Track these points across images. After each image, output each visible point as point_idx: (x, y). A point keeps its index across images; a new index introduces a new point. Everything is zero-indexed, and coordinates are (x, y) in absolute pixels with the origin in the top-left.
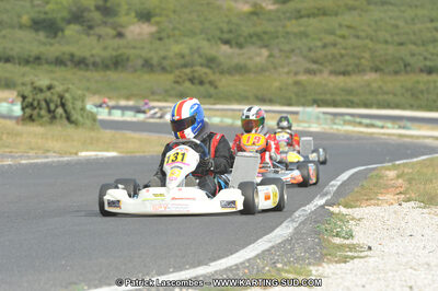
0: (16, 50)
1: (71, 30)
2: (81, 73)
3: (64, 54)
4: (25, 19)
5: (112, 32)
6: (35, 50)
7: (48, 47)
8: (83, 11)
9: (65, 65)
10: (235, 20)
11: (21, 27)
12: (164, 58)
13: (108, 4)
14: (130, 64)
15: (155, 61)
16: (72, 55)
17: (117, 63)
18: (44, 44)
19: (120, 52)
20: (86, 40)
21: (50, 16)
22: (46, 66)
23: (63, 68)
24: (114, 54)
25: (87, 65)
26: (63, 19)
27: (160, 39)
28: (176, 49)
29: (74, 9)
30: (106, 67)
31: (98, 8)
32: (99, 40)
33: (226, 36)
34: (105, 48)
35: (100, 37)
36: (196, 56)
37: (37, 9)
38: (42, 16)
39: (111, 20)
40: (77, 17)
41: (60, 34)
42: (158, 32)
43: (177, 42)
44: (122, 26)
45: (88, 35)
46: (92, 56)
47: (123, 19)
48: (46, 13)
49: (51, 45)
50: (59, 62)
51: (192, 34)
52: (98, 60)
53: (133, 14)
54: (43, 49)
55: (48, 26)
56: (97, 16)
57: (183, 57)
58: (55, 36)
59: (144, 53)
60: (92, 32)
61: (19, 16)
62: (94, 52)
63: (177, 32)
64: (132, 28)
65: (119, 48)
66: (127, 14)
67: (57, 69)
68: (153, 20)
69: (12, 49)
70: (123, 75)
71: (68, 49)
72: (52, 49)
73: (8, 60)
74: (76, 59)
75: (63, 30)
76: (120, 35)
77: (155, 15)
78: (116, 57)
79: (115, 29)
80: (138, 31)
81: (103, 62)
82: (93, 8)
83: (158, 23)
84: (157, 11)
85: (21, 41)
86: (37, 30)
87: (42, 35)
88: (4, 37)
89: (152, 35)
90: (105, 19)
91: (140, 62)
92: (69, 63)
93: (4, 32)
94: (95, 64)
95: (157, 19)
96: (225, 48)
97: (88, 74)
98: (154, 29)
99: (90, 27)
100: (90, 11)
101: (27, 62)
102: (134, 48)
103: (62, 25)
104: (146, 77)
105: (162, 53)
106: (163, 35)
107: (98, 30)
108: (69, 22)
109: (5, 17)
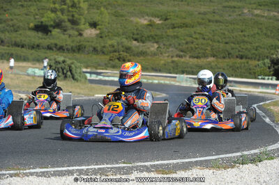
0: (27, 41)
1: (56, 32)
2: (61, 54)
3: (52, 44)
4: (32, 25)
5: (76, 33)
6: (37, 41)
7: (43, 40)
8: (61, 22)
9: (53, 50)
10: (140, 28)
11: (30, 29)
12: (104, 47)
13: (75, 19)
14: (87, 49)
15: (99, 49)
16: (56, 45)
17: (79, 49)
18: (42, 38)
19: (82, 43)
20: (63, 37)
21: (44, 24)
22: (43, 50)
23: (51, 51)
24: (78, 44)
25: (64, 50)
26: (51, 26)
27: (101, 37)
28: (110, 42)
29: (57, 21)
30: (74, 51)
31: (69, 20)
32: (69, 37)
33: (135, 36)
34: (73, 41)
35: (70, 36)
36: (120, 46)
37: (37, 20)
38: (39, 24)
39: (75, 27)
40: (58, 25)
41: (49, 33)
42: (101, 33)
43: (110, 39)
44: (81, 30)
45: (64, 34)
46: (66, 45)
47: (82, 27)
48: (42, 22)
49: (45, 39)
50: (49, 48)
51: (117, 35)
52: (70, 47)
53: (87, 24)
54: (41, 41)
55: (42, 29)
56: (68, 24)
57: (113, 47)
58: (47, 34)
59: (93, 44)
60: (66, 33)
61: (28, 24)
62: (67, 43)
63: (110, 34)
64: (86, 31)
65: (80, 42)
66: (84, 24)
67: (48, 51)
68: (98, 27)
69: (25, 41)
70: (83, 56)
71: (53, 41)
72: (46, 41)
73: (23, 47)
74: (58, 47)
75: (51, 32)
76: (81, 35)
77: (98, 25)
78: (79, 46)
79: (78, 31)
80: (90, 33)
81: (72, 48)
82: (66, 20)
83: (100, 29)
84: (100, 22)
85: (30, 37)
86: (37, 31)
87: (40, 34)
88: (20, 34)
89: (97, 35)
90: (73, 26)
91: (91, 49)
92: (54, 49)
93: (20, 32)
94: (68, 50)
96: (135, 42)
97: (64, 54)
98: (98, 32)
99: (65, 31)
100: (65, 22)
101: (33, 48)
102: (88, 42)
103: (51, 29)
104: (95, 57)
105: (103, 45)
106: (103, 35)
107: (69, 32)
108: (54, 27)
109: (21, 24)
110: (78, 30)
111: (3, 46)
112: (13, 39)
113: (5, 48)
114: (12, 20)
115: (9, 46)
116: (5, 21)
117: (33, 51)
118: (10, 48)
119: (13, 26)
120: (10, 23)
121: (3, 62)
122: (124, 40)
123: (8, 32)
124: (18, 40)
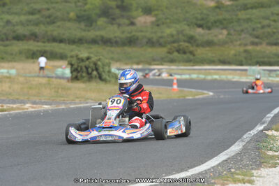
0: (67, 34)
1: (101, 21)
2: (108, 48)
3: (97, 36)
4: (72, 15)
5: (127, 22)
6: (79, 34)
7: (87, 32)
8: (108, 9)
9: (98, 43)
10: (205, 12)
11: (70, 20)
12: (161, 37)
13: (125, 4)
14: (139, 41)
15: (155, 40)
16: (102, 37)
17: (131, 42)
18: (85, 30)
19: (133, 33)
20: (111, 27)
21: (87, 13)
22: (86, 45)
23: (97, 46)
24: (129, 35)
25: (111, 43)
26: (96, 14)
27: (158, 25)
28: (168, 31)
29: (103, 7)
30: (124, 44)
31: (118, 7)
32: (119, 27)
33: (199, 22)
34: (123, 32)
35: (119, 25)
36: (180, 36)
37: (79, 8)
38: (83, 13)
39: (126, 14)
40: (105, 12)
41: (94, 24)
42: (157, 21)
43: (169, 27)
44: (133, 18)
45: (112, 24)
46: (115, 37)
47: (134, 13)
48: (85, 11)
49: (89, 31)
50: (94, 42)
51: (178, 21)
52: (118, 39)
53: (140, 10)
54: (84, 34)
55: (86, 19)
56: (117, 12)
57: (172, 36)
58: (91, 25)
59: (148, 35)
60: (114, 22)
61: (68, 13)
62: (116, 35)
63: (168, 21)
64: (139, 19)
65: (131, 33)
66: (136, 10)
67: (93, 46)
68: (153, 13)
69: (64, 34)
70: (135, 49)
71: (98, 33)
73: (61, 41)
74: (105, 39)
75: (96, 22)
76: (132, 24)
77: (154, 10)
78: (130, 38)
80: (143, 20)
82: (114, 7)
83: (156, 15)
84: (156, 7)
85: (69, 29)
86: (80, 22)
87: (83, 25)
88: (59, 27)
89: (152, 23)
90: (122, 14)
91: (145, 41)
92: (100, 42)
93: (59, 24)
94: (116, 42)
95: (156, 12)
96: (200, 30)
97: (113, 49)
98: (153, 19)
99: (114, 19)
100: (111, 8)
101: (74, 42)
102: (141, 31)
103: (95, 18)
104: (150, 50)
105: (159, 34)
106: (160, 22)
107: (118, 21)
108: (100, 16)
109: (59, 14)
110: (129, 18)
111: (38, 41)
112: (49, 33)
113: (40, 44)
114: (48, 9)
115: (44, 42)
116: (39, 11)
117: (74, 47)
118: (47, 44)
119: (49, 17)
120: (47, 13)
121: (34, 62)
122: (186, 27)
123: (44, 24)
124: (55, 34)
